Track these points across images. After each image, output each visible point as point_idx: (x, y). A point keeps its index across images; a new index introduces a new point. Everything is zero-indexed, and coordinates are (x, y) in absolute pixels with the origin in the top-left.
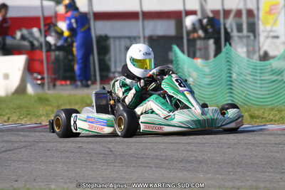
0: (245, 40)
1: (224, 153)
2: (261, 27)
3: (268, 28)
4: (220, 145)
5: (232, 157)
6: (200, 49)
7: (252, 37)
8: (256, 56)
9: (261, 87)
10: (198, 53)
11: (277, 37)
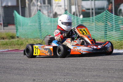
3: (57, 2)
11: (61, 6)
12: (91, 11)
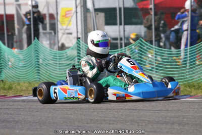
0: (48, 36)
1: (34, 116)
2: (59, 27)
3: (64, 27)
4: (31, 110)
5: (39, 118)
6: (16, 42)
7: (53, 34)
8: (56, 47)
9: (60, 69)
10: (15, 45)
11: (71, 34)
12: (119, 41)
